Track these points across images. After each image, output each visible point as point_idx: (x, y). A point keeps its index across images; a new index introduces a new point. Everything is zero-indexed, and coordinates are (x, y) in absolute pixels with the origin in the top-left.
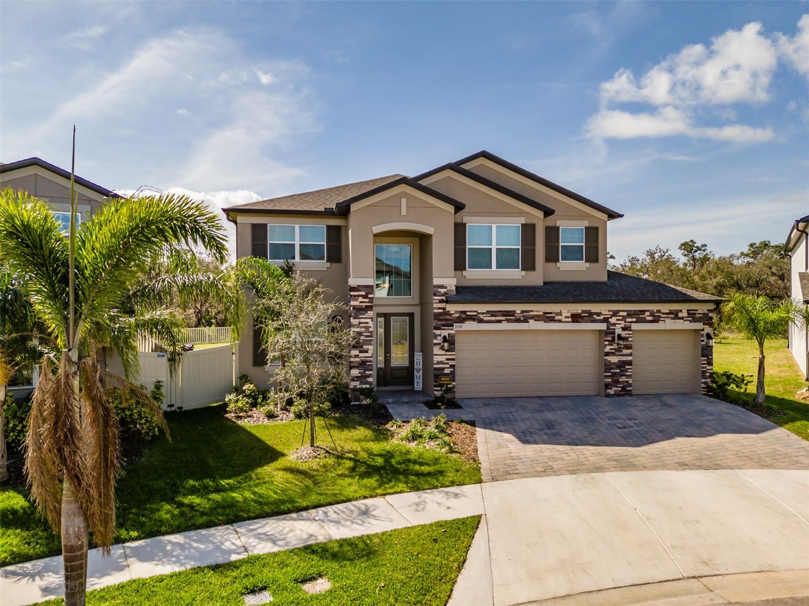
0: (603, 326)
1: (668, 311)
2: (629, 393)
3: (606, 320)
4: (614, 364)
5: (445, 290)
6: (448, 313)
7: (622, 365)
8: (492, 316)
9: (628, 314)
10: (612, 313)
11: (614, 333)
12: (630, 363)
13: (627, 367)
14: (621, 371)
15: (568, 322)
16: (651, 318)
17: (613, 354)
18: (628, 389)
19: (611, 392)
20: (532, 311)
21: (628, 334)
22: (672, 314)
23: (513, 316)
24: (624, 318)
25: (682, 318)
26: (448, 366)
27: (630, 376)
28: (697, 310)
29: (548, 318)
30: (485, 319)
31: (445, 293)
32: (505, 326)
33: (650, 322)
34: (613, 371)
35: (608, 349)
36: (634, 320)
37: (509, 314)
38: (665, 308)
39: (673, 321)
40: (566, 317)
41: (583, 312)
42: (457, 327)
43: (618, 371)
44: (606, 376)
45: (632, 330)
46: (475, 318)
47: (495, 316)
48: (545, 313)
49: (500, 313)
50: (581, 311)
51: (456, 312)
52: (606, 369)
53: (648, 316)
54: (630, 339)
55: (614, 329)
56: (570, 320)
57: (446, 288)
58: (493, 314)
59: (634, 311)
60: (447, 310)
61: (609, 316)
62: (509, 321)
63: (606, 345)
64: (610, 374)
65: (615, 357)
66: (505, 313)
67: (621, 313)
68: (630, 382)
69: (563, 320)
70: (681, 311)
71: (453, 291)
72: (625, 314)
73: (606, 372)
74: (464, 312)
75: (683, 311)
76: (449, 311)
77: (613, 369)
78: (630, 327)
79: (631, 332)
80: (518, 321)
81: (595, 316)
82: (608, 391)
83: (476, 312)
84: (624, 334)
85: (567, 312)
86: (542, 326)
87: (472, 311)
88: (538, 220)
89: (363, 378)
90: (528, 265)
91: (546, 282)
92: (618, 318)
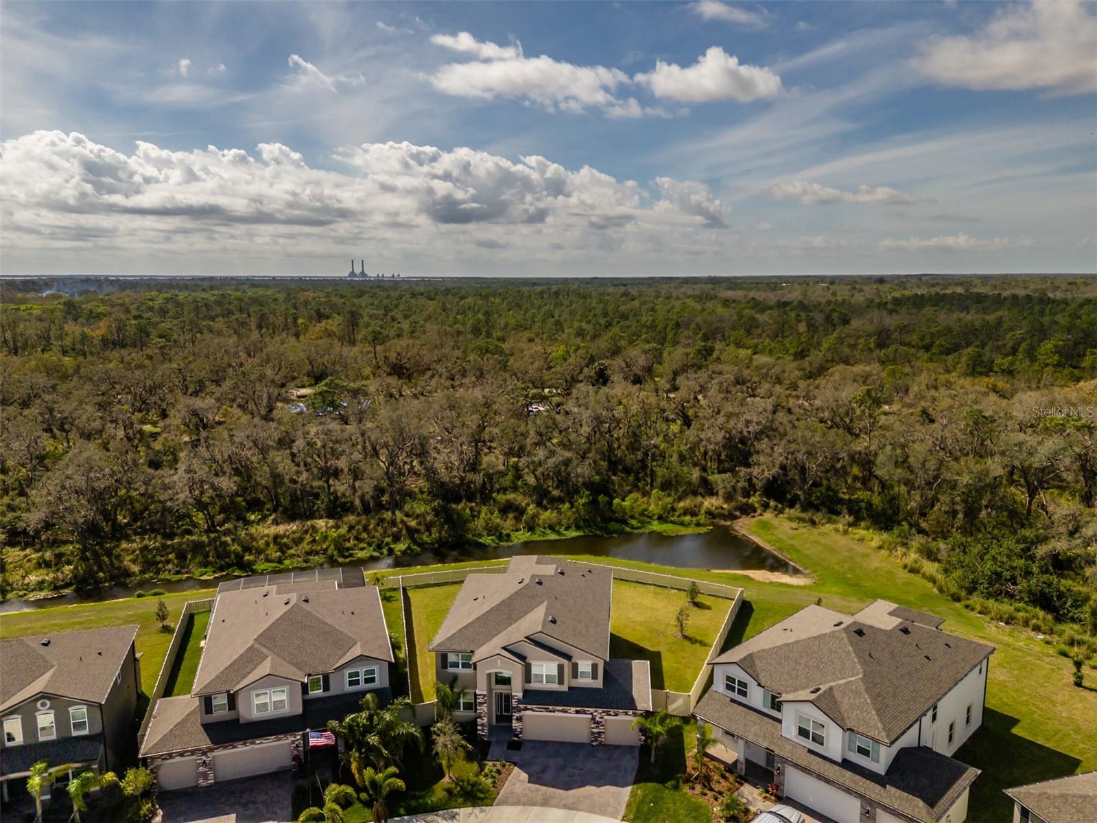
0: (590, 717)
1: (622, 712)
2: (605, 745)
3: (592, 714)
6: (519, 707)
7: (599, 733)
8: (539, 709)
12: (603, 733)
18: (602, 743)
20: (557, 708)
22: (625, 713)
24: (600, 713)
25: (629, 715)
26: (519, 729)
27: (603, 738)
28: (637, 712)
31: (517, 699)
32: (543, 713)
33: (614, 716)
36: (606, 715)
39: (624, 716)
40: (573, 711)
42: (523, 713)
43: (598, 735)
44: (592, 737)
46: (531, 709)
49: (542, 708)
51: (522, 707)
52: (591, 734)
54: (603, 723)
55: (596, 718)
56: (575, 713)
57: (518, 696)
59: (605, 711)
63: (592, 724)
65: (596, 730)
66: (545, 708)
71: (521, 698)
74: (526, 707)
75: (630, 712)
77: (595, 734)
78: (603, 718)
81: (586, 711)
82: (592, 744)
84: (600, 720)
85: (573, 709)
86: (561, 714)
87: (529, 707)
88: (565, 662)
89: (482, 730)
90: (561, 682)
91: (570, 688)
92: (598, 713)
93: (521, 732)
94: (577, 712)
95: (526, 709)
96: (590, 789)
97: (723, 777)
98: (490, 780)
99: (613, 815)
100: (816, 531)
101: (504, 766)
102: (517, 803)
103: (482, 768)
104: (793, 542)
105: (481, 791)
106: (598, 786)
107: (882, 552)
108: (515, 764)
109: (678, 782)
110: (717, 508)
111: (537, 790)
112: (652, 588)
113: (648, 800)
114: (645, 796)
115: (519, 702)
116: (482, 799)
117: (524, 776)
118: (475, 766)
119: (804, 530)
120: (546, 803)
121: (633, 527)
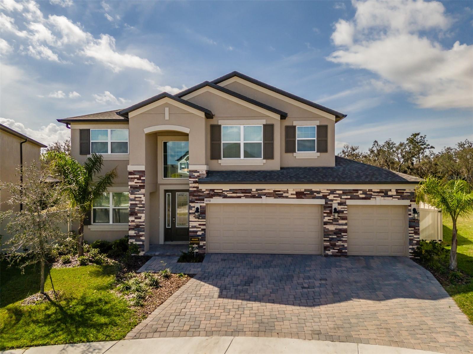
0: (322, 202)
1: (379, 191)
2: (345, 255)
3: (324, 197)
4: (332, 231)
5: (198, 174)
6: (200, 191)
7: (338, 232)
8: (234, 193)
9: (343, 193)
10: (329, 192)
11: (331, 207)
12: (345, 231)
13: (343, 234)
14: (338, 237)
15: (293, 198)
16: (364, 196)
17: (331, 223)
18: (343, 251)
19: (330, 253)
20: (265, 190)
21: (343, 208)
22: (382, 192)
23: (250, 193)
24: (340, 196)
25: (391, 196)
26: (200, 229)
27: (346, 241)
28: (405, 190)
29: (277, 195)
30: (229, 195)
31: (198, 176)
32: (244, 200)
33: (363, 198)
34: (330, 237)
35: (326, 219)
36: (349, 197)
37: (247, 191)
38: (376, 188)
39: (383, 198)
40: (292, 194)
41: (306, 190)
42: (207, 201)
43: (335, 237)
44: (325, 240)
45: (347, 205)
46: (220, 195)
47: (236, 193)
48: (275, 191)
49: (239, 191)
50: (304, 190)
51: (207, 190)
52: (325, 235)
53: (361, 194)
54: (345, 212)
55: (332, 204)
56: (295, 196)
57: (198, 172)
58: (234, 191)
59: (349, 190)
60: (199, 188)
61: (328, 194)
62: (246, 197)
63: (325, 216)
64: (328, 239)
65: (333, 226)
66: (244, 191)
67: (338, 192)
68: (345, 246)
69: (289, 197)
70: (390, 190)
71: (204, 174)
72: (341, 192)
73: (325, 238)
74: (213, 190)
75: (392, 190)
76: (201, 189)
77: (330, 235)
78: (345, 203)
79: (346, 207)
80: (254, 197)
81: (315, 194)
82: (327, 252)
83: (222, 190)
84: (339, 208)
87: (217, 189)
88: (275, 120)
89: (136, 237)
90: (269, 155)
91: (281, 168)
92: (335, 195)
93: (203, 238)
94: (300, 195)
95: (213, 194)
98: (133, 296)
103: (120, 280)
105: (105, 314)
108: (192, 275)
111: (241, 309)
115: (201, 181)
117: (211, 290)
118: (107, 279)
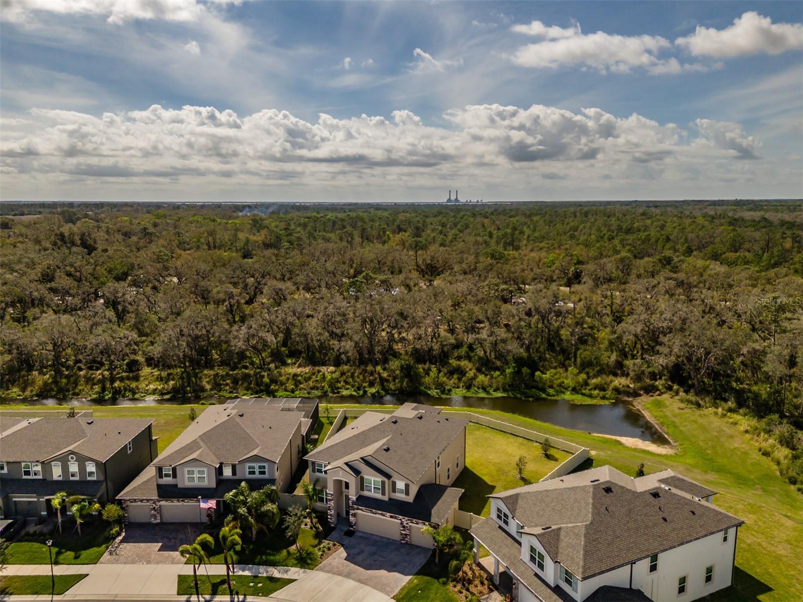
0: (400, 522)
2: (409, 544)
6: (354, 506)
7: (406, 535)
9: (408, 520)
12: (409, 535)
15: (389, 517)
16: (415, 523)
17: (403, 531)
20: (378, 512)
26: (354, 522)
30: (364, 510)
32: (370, 514)
44: (401, 537)
48: (382, 513)
50: (393, 515)
54: (409, 528)
55: (404, 523)
57: (353, 499)
61: (402, 519)
63: (401, 527)
66: (370, 510)
68: (409, 541)
74: (358, 507)
77: (403, 535)
78: (409, 524)
82: (402, 542)
84: (406, 525)
85: (389, 514)
86: (380, 516)
87: (360, 507)
88: (386, 480)
89: (331, 519)
90: (383, 494)
91: (390, 499)
92: (405, 520)
93: (355, 525)
94: (391, 517)
95: (358, 509)
96: (383, 573)
97: (482, 583)
98: (320, 553)
99: (387, 594)
100: (698, 412)
101: (334, 545)
102: (328, 572)
103: (320, 543)
104: (674, 419)
105: (311, 559)
106: (389, 571)
107: (747, 435)
108: (343, 545)
109: (448, 580)
110: (623, 386)
111: (348, 566)
112: (521, 440)
113: (418, 588)
114: (417, 585)
115: (353, 503)
116: (308, 564)
117: (345, 554)
118: (316, 542)
119: (689, 411)
120: (348, 576)
121: (549, 395)
